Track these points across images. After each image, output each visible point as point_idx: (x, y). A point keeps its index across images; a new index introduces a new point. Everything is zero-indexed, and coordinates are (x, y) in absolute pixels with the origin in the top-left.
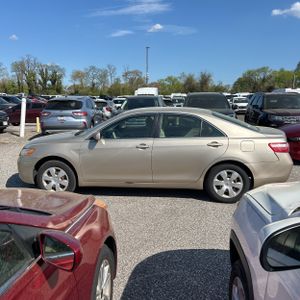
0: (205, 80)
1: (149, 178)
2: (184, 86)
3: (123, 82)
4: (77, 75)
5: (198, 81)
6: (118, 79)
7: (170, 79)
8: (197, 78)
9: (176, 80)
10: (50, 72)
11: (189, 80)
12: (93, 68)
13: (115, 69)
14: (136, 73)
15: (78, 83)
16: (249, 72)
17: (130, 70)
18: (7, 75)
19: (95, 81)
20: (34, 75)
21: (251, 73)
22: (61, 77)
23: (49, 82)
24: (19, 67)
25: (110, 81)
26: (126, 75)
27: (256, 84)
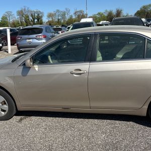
0: (119, 13)
1: (87, 104)
2: (107, 17)
3: (74, 17)
4: (50, 15)
5: (115, 14)
6: (71, 16)
7: (99, 14)
8: (114, 12)
9: (102, 14)
10: (36, 15)
11: (110, 14)
12: (58, 11)
13: (69, 10)
14: (81, 12)
15: (50, 19)
16: (144, 7)
17: (77, 10)
18: (15, 18)
19: (60, 18)
20: (28, 17)
21: (145, 7)
22: (42, 17)
23: (36, 20)
24: (21, 13)
25: (67, 17)
26: (75, 13)
27: (148, 13)
